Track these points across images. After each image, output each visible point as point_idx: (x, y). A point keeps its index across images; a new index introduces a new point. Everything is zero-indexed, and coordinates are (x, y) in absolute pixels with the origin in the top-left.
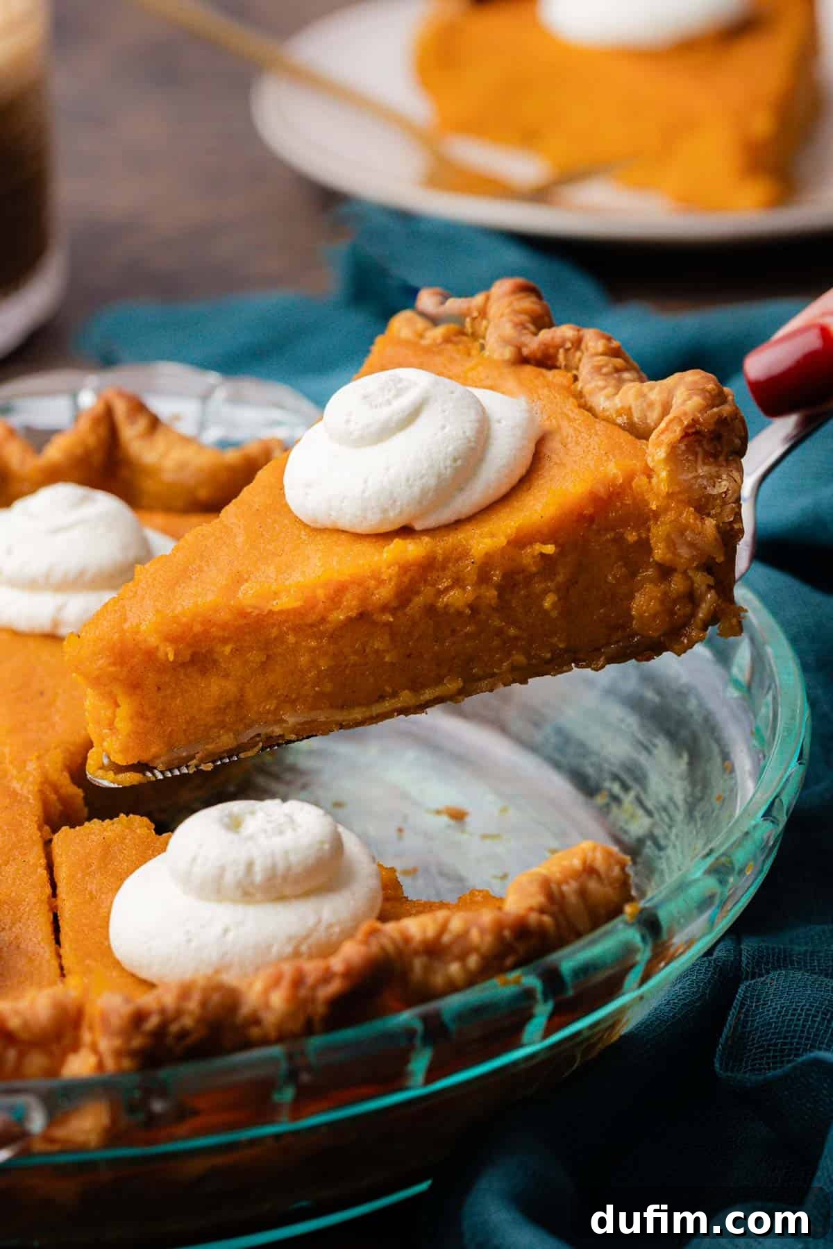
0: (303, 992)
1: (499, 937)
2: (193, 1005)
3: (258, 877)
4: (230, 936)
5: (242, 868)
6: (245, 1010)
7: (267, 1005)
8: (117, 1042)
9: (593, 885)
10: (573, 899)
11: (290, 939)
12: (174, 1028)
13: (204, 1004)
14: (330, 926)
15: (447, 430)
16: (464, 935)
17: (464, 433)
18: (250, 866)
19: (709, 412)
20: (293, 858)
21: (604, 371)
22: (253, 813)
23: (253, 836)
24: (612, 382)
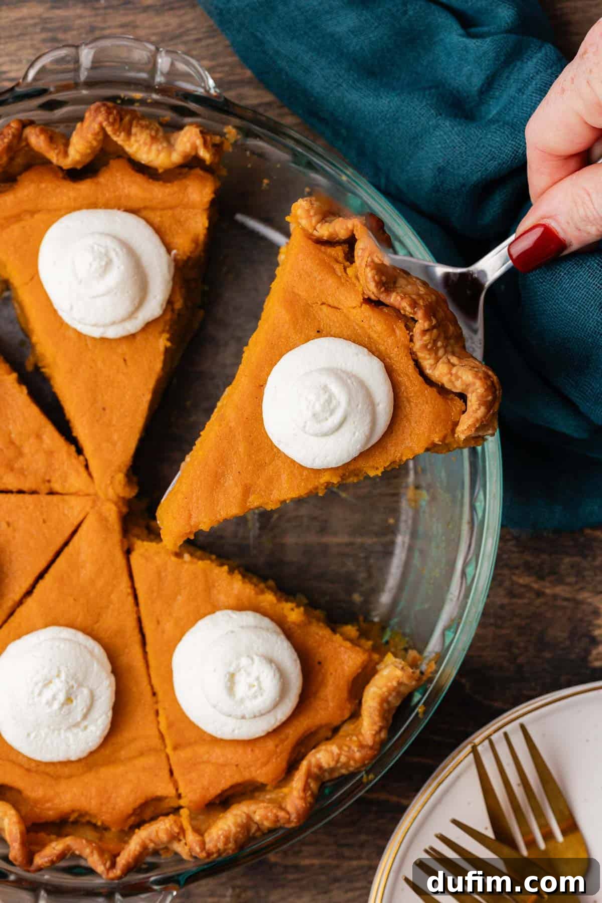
21: (429, 347)
22: (240, 670)
23: (242, 701)
24: (433, 355)
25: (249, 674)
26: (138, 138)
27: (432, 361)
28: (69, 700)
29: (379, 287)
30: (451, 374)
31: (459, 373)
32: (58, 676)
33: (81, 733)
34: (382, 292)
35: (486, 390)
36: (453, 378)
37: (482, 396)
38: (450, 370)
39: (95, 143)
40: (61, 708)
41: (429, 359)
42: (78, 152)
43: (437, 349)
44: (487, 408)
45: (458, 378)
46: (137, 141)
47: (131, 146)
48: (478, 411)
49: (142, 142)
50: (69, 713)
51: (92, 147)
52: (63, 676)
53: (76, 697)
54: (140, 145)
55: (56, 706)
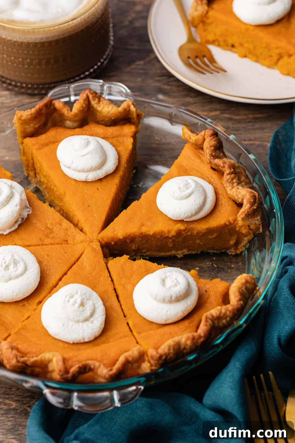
0: (195, 341)
1: (234, 313)
2: (172, 351)
3: (173, 298)
4: (168, 313)
5: (169, 298)
6: (182, 347)
7: (186, 344)
8: (156, 362)
9: (248, 285)
10: (245, 291)
11: (182, 311)
12: (169, 357)
13: (174, 349)
14: (190, 305)
15: (196, 202)
16: (225, 314)
17: (200, 203)
18: (171, 297)
19: (251, 209)
20: (181, 293)
21: (229, 181)
22: (167, 278)
23: (170, 288)
24: (231, 185)
25: (171, 278)
26: (104, 102)
27: (230, 188)
28: (82, 304)
29: (210, 156)
30: (237, 192)
31: (241, 191)
32: (77, 293)
33: (90, 324)
34: (212, 159)
35: (250, 197)
36: (238, 193)
37: (248, 199)
38: (237, 190)
39: (84, 105)
40: (79, 307)
41: (229, 186)
42: (77, 109)
43: (233, 183)
44: (251, 204)
45: (240, 193)
46: (103, 103)
47: (100, 107)
48: (246, 206)
49: (105, 103)
50: (83, 311)
51: (82, 107)
52: (79, 294)
53: (86, 304)
54: (104, 105)
55: (77, 305)
